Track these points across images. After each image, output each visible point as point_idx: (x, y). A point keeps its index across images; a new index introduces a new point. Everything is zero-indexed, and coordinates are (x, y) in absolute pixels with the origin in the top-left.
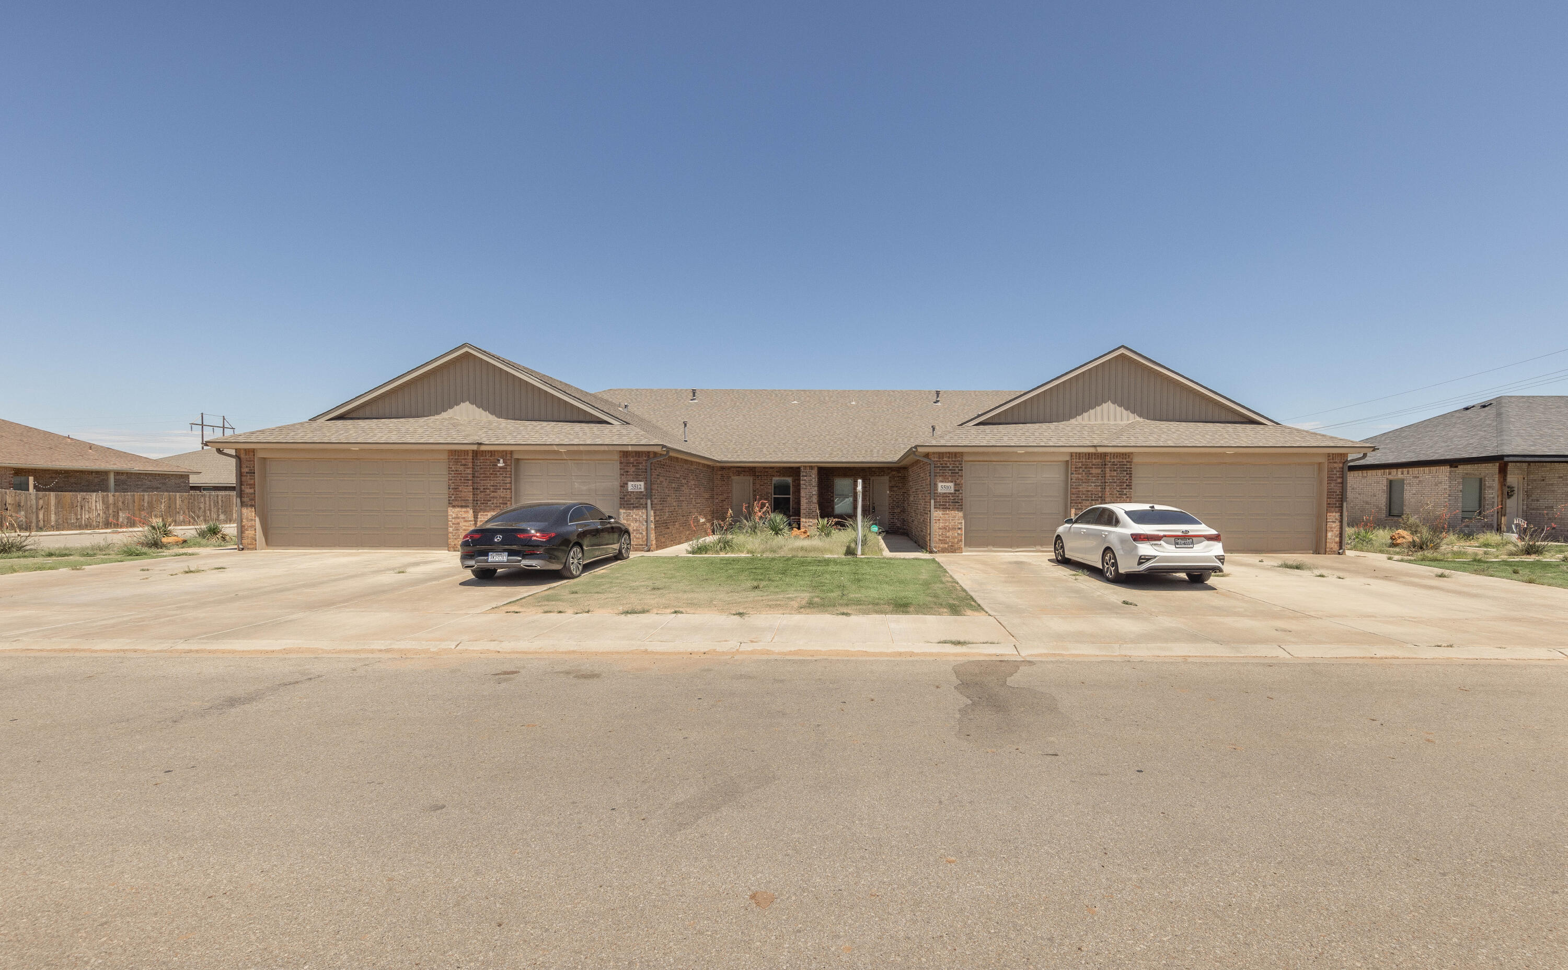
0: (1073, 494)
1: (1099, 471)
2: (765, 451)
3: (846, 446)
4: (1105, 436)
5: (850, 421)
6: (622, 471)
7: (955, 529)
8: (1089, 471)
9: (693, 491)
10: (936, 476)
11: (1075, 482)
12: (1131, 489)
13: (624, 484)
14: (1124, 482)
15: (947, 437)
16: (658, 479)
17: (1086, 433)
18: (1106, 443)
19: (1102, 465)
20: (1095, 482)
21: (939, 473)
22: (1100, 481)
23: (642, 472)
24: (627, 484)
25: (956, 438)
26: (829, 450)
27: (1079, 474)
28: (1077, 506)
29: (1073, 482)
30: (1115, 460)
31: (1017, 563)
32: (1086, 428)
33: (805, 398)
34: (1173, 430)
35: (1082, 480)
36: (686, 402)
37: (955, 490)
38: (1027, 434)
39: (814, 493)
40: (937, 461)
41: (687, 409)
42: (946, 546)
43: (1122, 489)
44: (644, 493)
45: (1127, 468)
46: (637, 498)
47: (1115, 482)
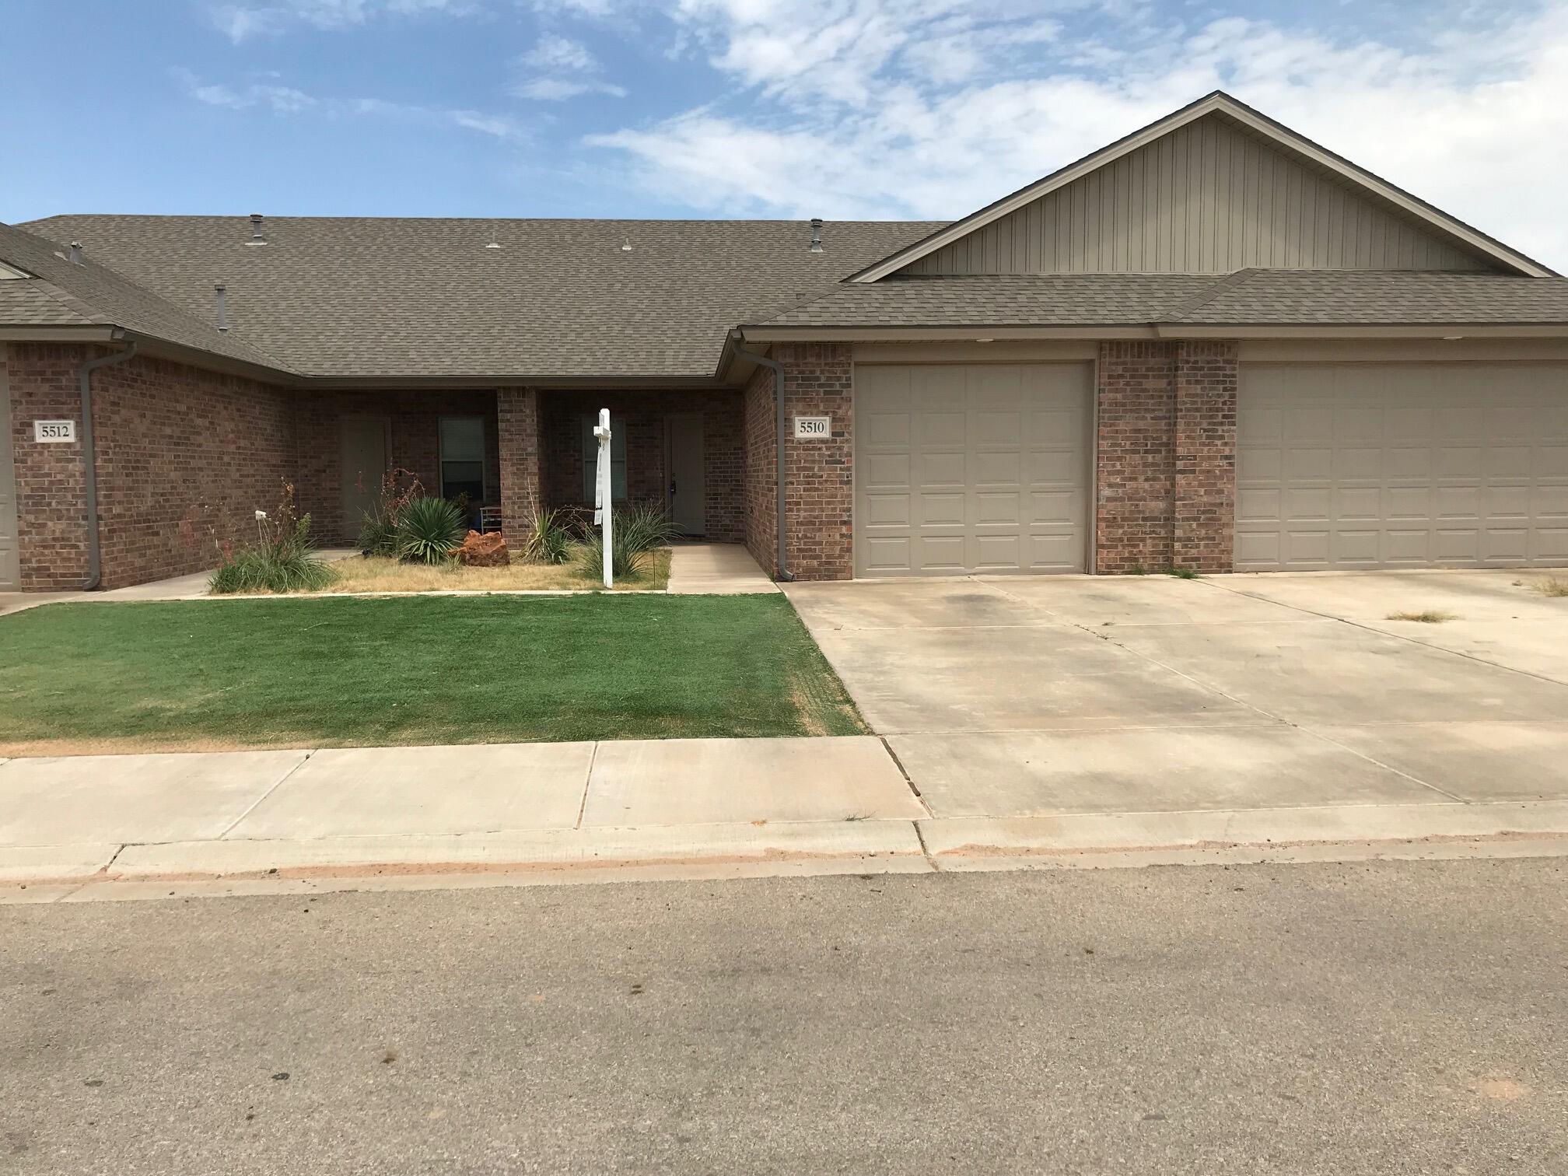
0: (1104, 438)
1: (1162, 384)
2: (413, 354)
3: (604, 343)
4: (1177, 302)
5: (618, 286)
6: (17, 394)
7: (836, 523)
8: (1140, 384)
9: (232, 448)
10: (790, 400)
11: (1109, 411)
12: (1234, 424)
13: (22, 424)
14: (1218, 410)
15: (814, 308)
16: (118, 412)
17: (1134, 296)
18: (1178, 316)
19: (1169, 369)
20: (1154, 410)
21: (797, 393)
22: (1164, 408)
23: (69, 395)
24: (31, 425)
25: (834, 309)
26: (563, 350)
27: (1117, 391)
28: (1114, 466)
29: (1104, 411)
30: (1198, 358)
31: (969, 598)
32: (1134, 286)
33: (518, 238)
34: (1328, 290)
35: (1124, 405)
36: (237, 246)
37: (834, 434)
38: (1000, 299)
39: (530, 450)
40: (791, 365)
41: (238, 262)
42: (815, 563)
43: (1215, 424)
44: (78, 447)
45: (1225, 376)
46: (58, 461)
47: (1197, 410)
